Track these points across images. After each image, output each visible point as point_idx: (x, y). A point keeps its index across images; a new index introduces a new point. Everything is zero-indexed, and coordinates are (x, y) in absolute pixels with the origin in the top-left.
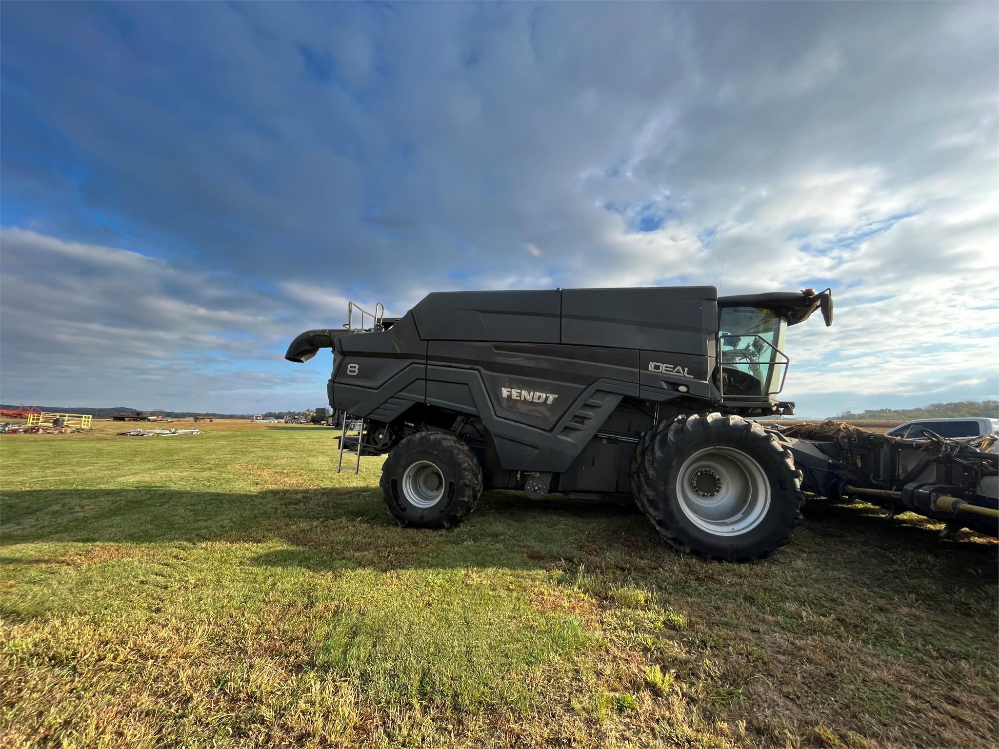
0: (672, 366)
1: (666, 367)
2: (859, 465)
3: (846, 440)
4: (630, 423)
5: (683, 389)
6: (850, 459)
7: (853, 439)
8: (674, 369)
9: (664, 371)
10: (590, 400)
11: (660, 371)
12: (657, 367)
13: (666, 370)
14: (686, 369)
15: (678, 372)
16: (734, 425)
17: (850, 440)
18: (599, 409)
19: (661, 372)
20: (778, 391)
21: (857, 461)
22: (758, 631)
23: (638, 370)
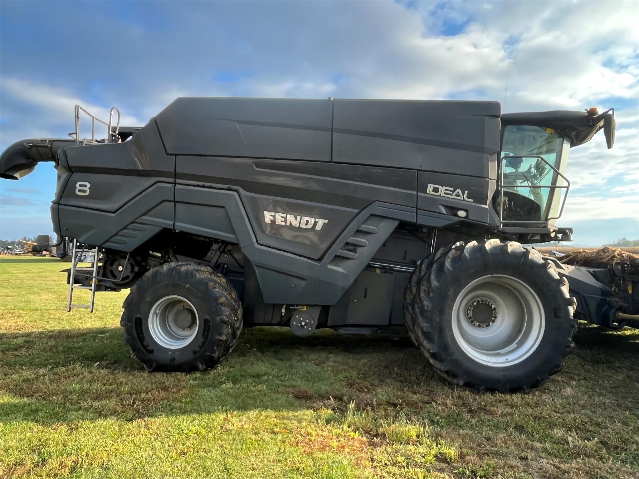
0: (452, 189)
1: (446, 190)
2: (630, 292)
3: (619, 267)
4: (406, 250)
5: (462, 214)
6: (622, 285)
7: (626, 266)
8: (453, 192)
9: (443, 195)
10: (363, 226)
11: (439, 194)
12: (436, 190)
13: (445, 193)
14: (466, 192)
15: (458, 195)
16: (512, 252)
17: (623, 267)
18: (373, 235)
19: (440, 196)
20: (558, 216)
21: (629, 287)
22: (527, 458)
23: (415, 193)
